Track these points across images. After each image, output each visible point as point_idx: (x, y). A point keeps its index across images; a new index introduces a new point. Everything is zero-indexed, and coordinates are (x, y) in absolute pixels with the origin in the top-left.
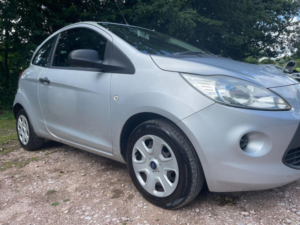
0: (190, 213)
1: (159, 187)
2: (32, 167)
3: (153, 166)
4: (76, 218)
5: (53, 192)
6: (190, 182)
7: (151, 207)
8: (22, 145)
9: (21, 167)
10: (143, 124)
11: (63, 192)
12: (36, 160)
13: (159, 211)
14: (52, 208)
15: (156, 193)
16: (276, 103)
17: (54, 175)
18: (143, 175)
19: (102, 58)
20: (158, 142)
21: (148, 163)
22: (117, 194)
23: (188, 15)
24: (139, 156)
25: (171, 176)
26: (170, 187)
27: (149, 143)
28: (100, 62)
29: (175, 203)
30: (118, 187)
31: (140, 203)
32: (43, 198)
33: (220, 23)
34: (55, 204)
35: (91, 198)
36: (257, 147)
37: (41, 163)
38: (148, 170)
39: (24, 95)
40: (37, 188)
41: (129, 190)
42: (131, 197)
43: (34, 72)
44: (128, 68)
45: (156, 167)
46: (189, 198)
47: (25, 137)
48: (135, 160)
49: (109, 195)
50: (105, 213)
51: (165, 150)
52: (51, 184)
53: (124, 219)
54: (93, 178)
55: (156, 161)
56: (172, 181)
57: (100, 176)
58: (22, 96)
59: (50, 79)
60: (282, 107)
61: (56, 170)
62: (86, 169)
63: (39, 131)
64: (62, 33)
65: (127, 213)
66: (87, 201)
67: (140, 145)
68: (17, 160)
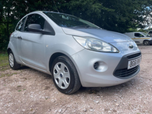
0: (75, 96)
1: (63, 85)
2: (14, 76)
4: (27, 96)
5: (20, 86)
6: (74, 82)
7: (60, 93)
8: (11, 67)
9: (9, 76)
10: (58, 57)
11: (24, 86)
12: (16, 74)
13: (63, 95)
14: (18, 92)
15: (62, 87)
16: (112, 49)
17: (22, 80)
18: (58, 79)
19: (43, 28)
20: (63, 65)
21: (59, 75)
22: (47, 88)
24: (56, 72)
25: (68, 80)
26: (67, 84)
27: (60, 66)
28: (41, 30)
29: (69, 92)
30: (48, 85)
32: (15, 89)
33: (114, 10)
34: (20, 91)
35: (36, 89)
36: (102, 68)
37: (18, 75)
38: (59, 78)
39: (12, 45)
40: (14, 84)
41: (53, 87)
42: (53, 89)
43: (16, 34)
44: (52, 32)
45: (62, 76)
47: (12, 64)
48: (54, 73)
49: (44, 88)
50: (40, 95)
51: (65, 69)
52: (20, 83)
53: (47, 97)
54: (39, 82)
55: (62, 74)
56: (68, 82)
57: (42, 81)
58: (11, 45)
59: (22, 37)
61: (24, 78)
62: (37, 78)
63: (18, 61)
64: (28, 16)
65: (49, 95)
66: (33, 90)
67: (56, 67)
68: (8, 73)
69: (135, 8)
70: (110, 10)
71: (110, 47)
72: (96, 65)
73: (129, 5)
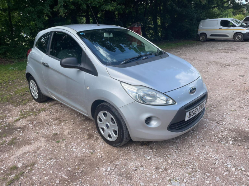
1: (110, 136)
3: (107, 126)
4: (69, 150)
5: (56, 134)
6: (123, 136)
7: (107, 145)
9: (36, 115)
11: (62, 134)
12: (44, 110)
13: (110, 147)
14: (57, 144)
15: (108, 139)
16: (167, 101)
17: (56, 122)
18: (103, 129)
20: (109, 115)
21: (105, 124)
22: (90, 136)
24: (101, 120)
25: (115, 132)
26: (115, 137)
27: (105, 114)
29: (117, 145)
30: (91, 132)
31: (102, 143)
32: (51, 138)
34: (58, 142)
35: (76, 139)
36: (154, 124)
38: (105, 128)
40: (47, 131)
41: (97, 135)
42: (97, 139)
46: (123, 143)
47: (35, 94)
48: (99, 122)
49: (86, 137)
50: (83, 148)
51: (112, 119)
52: (55, 129)
53: (92, 151)
54: (78, 126)
55: (108, 124)
56: (116, 135)
60: (171, 103)
61: (57, 119)
62: (74, 119)
65: (94, 148)
66: (74, 140)
67: (101, 115)
71: (164, 98)
72: (148, 120)
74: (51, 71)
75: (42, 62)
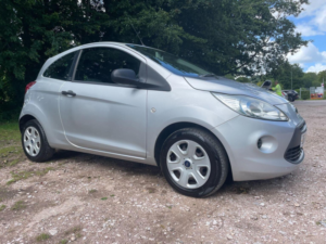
1: (192, 181)
2: (54, 175)
3: (187, 165)
5: (95, 191)
6: (220, 174)
7: (185, 197)
8: (29, 157)
10: (178, 132)
11: (104, 191)
12: (53, 169)
14: (104, 202)
15: (188, 186)
16: (279, 116)
17: (83, 180)
18: (177, 173)
20: (192, 145)
21: (183, 162)
22: (152, 190)
23: (175, 32)
24: (174, 158)
25: (204, 171)
27: (183, 146)
29: (207, 191)
30: (150, 186)
31: (175, 196)
34: (105, 199)
35: (132, 193)
36: (268, 147)
38: (182, 168)
40: (76, 189)
42: (164, 192)
46: (219, 186)
48: (169, 161)
49: (146, 191)
50: (151, 202)
51: (198, 151)
52: (87, 186)
53: (168, 204)
54: (123, 181)
55: (190, 161)
56: (204, 175)
57: (128, 179)
60: (283, 118)
61: (81, 177)
64: (85, 51)
65: (168, 201)
66: (130, 195)
67: (175, 148)
68: (31, 170)
69: (241, 38)
70: (198, 40)
72: (259, 143)
73: (230, 31)
74: (77, 101)
75: (60, 91)
